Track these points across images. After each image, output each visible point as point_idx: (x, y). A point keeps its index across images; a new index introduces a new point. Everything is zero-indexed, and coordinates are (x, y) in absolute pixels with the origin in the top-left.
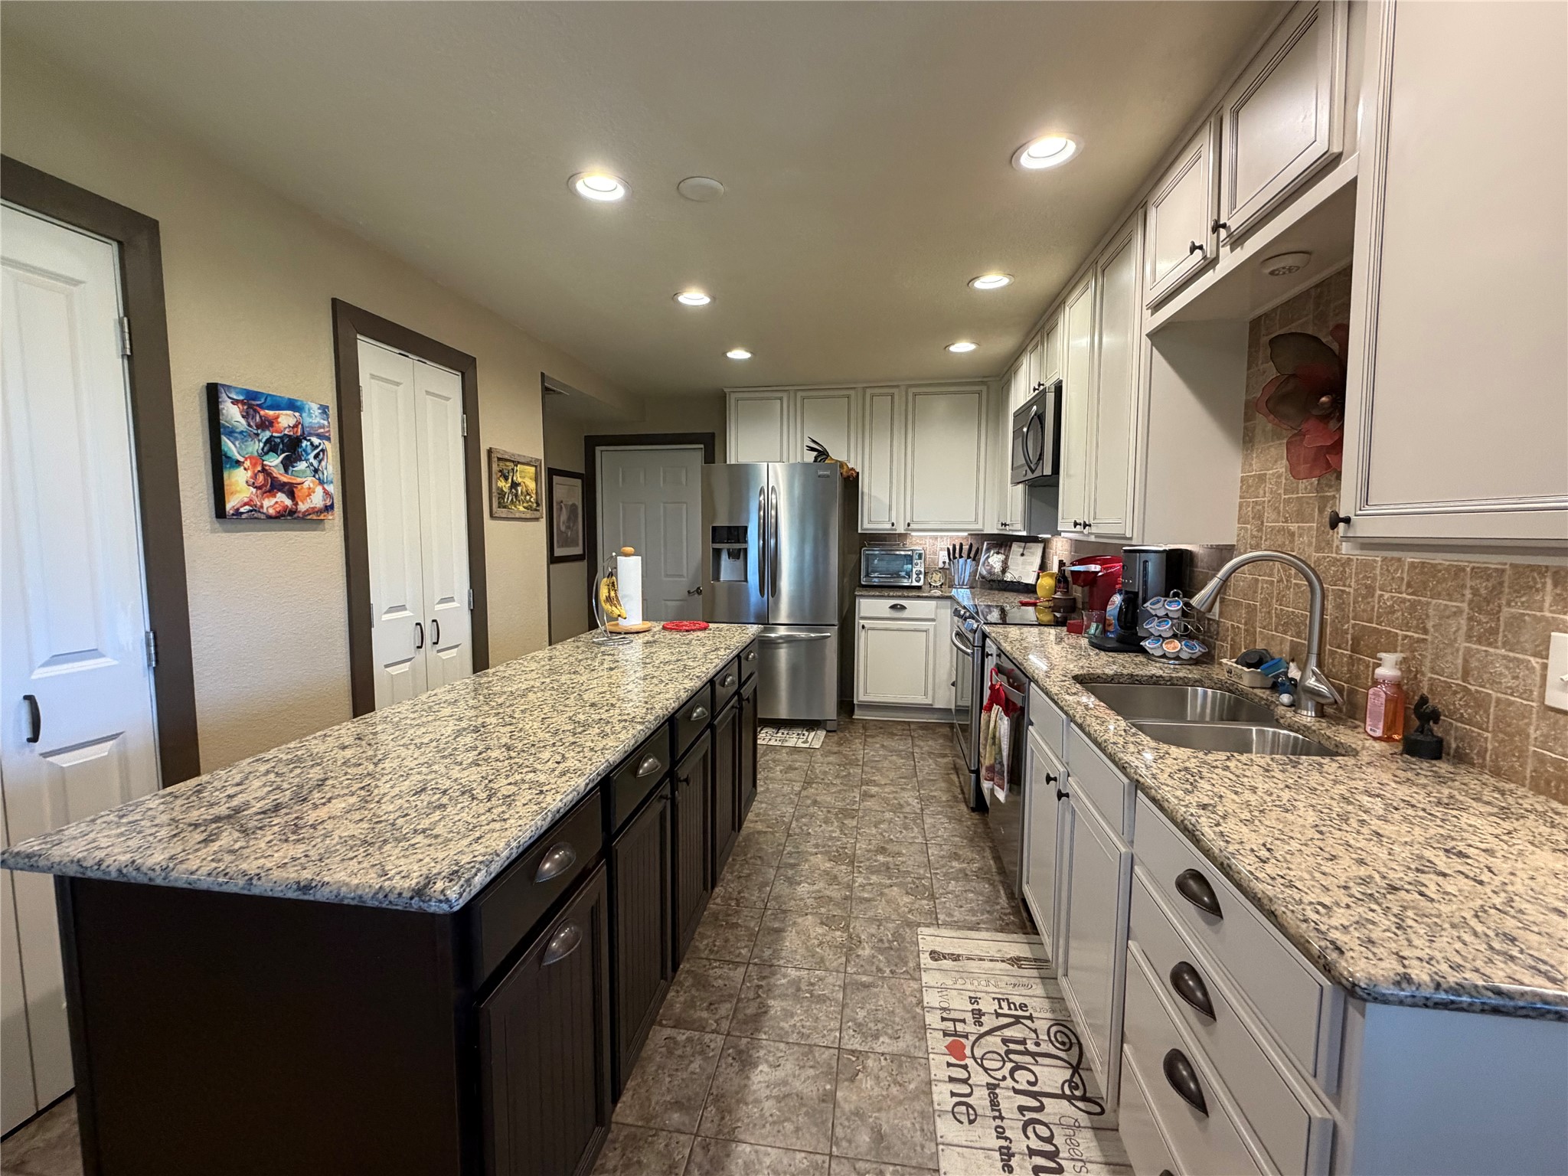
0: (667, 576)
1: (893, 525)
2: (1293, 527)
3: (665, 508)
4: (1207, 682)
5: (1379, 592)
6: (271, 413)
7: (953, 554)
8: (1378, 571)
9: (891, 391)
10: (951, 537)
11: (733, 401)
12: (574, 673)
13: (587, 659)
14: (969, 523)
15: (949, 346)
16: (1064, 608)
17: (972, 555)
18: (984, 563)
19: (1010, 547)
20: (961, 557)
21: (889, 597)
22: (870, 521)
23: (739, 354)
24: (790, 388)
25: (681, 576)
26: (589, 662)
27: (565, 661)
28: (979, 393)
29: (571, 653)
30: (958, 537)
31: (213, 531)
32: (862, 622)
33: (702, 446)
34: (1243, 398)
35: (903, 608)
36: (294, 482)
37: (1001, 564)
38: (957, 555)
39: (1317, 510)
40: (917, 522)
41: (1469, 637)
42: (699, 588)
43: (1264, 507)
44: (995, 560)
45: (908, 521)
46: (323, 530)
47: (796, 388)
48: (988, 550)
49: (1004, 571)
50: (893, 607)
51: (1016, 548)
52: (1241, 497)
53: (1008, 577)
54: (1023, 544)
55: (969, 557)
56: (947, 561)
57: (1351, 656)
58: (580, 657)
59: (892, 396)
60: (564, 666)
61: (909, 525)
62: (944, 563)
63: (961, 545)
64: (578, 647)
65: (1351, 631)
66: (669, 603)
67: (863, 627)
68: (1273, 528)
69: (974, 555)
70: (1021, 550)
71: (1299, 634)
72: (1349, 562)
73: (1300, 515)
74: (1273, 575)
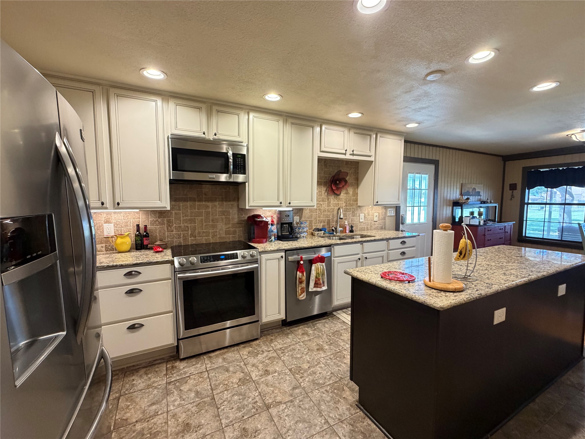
2: (322, 203)
12: (489, 265)
13: (482, 270)
26: (481, 268)
27: (494, 271)
29: (492, 276)
39: (327, 200)
41: (352, 216)
58: (486, 272)
60: (495, 268)
64: (488, 278)
71: (324, 223)
72: (334, 208)
73: (323, 201)
74: (317, 213)
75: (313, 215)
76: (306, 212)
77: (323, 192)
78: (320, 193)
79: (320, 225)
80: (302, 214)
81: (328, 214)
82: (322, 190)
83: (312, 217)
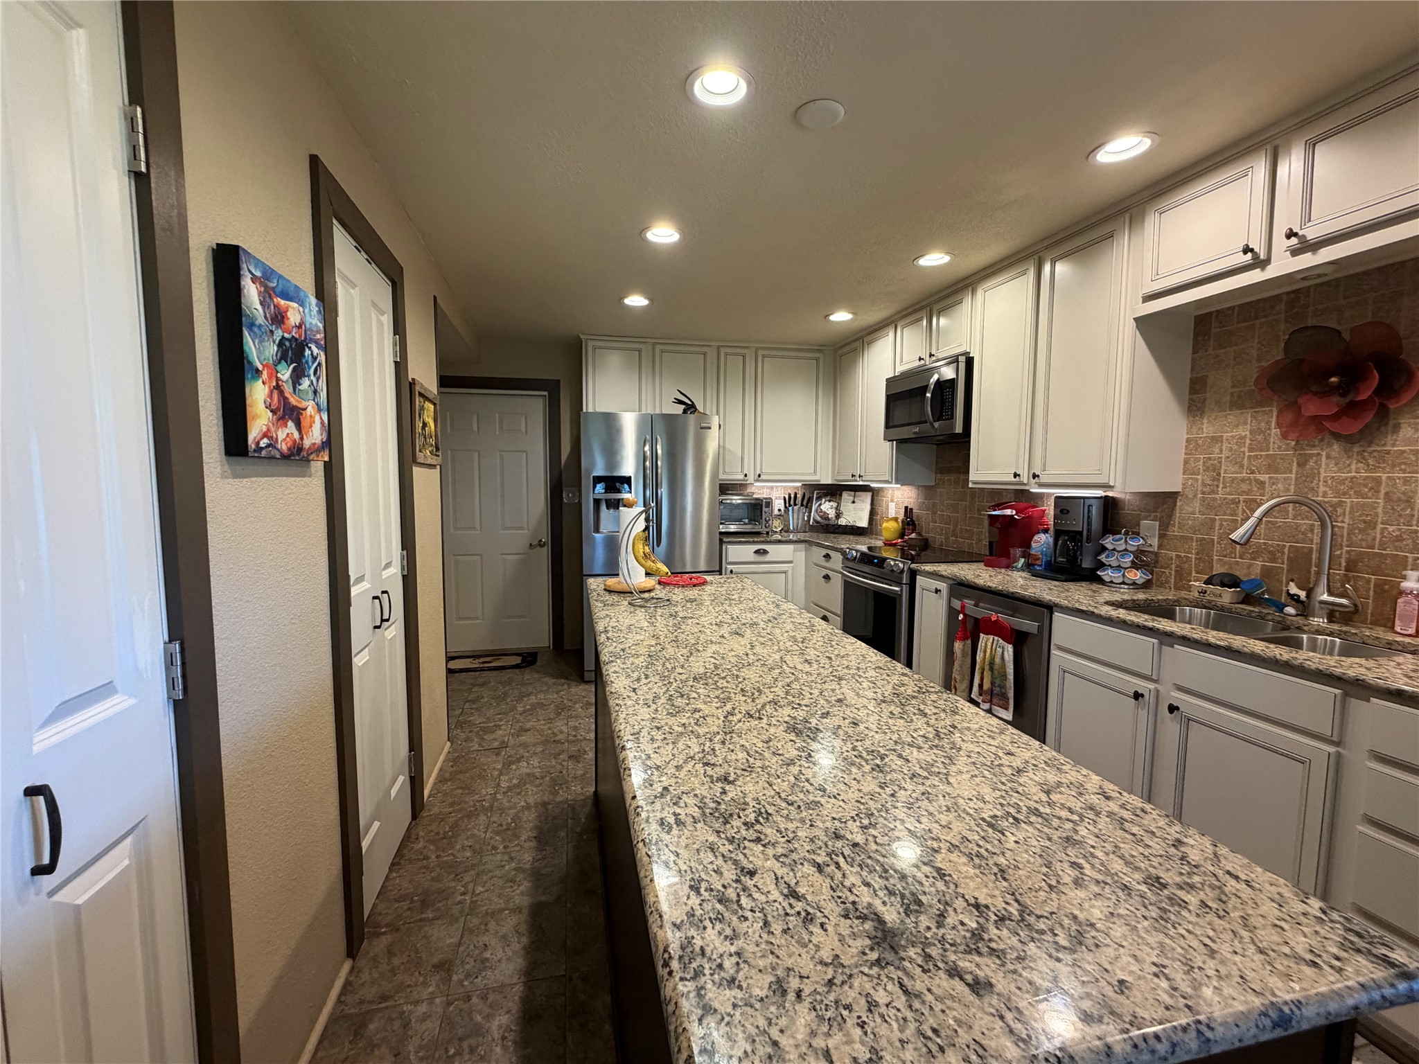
0: (505, 528)
1: (746, 475)
2: (1264, 477)
3: (502, 458)
4: (1184, 602)
5: (1380, 526)
6: (282, 302)
7: (790, 502)
8: (1380, 510)
9: (744, 351)
10: (785, 487)
11: (590, 349)
14: (809, 474)
15: (829, 315)
16: (919, 547)
17: (805, 503)
18: (817, 510)
19: (841, 495)
20: (795, 505)
21: (754, 542)
22: (724, 472)
23: (636, 301)
24: (648, 340)
25: (521, 528)
28: (817, 360)
30: (790, 487)
31: (223, 476)
32: (730, 567)
33: (546, 393)
34: (1188, 376)
35: (765, 552)
36: (300, 406)
37: (834, 511)
38: (792, 502)
39: (1295, 464)
40: (766, 474)
42: (541, 541)
43: (1220, 462)
44: (828, 507)
45: (758, 472)
46: (310, 476)
47: (654, 341)
48: (819, 498)
49: (838, 516)
50: (757, 552)
51: (846, 496)
52: (1186, 454)
53: (842, 522)
54: (853, 493)
55: (802, 505)
56: (783, 509)
57: (1346, 575)
59: (744, 357)
61: (759, 476)
62: (779, 510)
63: (796, 494)
65: (1345, 556)
66: (507, 557)
67: (731, 572)
68: (1233, 479)
69: (807, 504)
70: (852, 498)
71: (1273, 560)
72: (1340, 503)
73: (1272, 468)
74: (1236, 515)
75: (1217, 524)
76: (1188, 509)
77: (1275, 432)
78: (1260, 438)
79: (1250, 566)
80: (1170, 515)
81: (1298, 526)
82: (1268, 423)
83: (1212, 528)
